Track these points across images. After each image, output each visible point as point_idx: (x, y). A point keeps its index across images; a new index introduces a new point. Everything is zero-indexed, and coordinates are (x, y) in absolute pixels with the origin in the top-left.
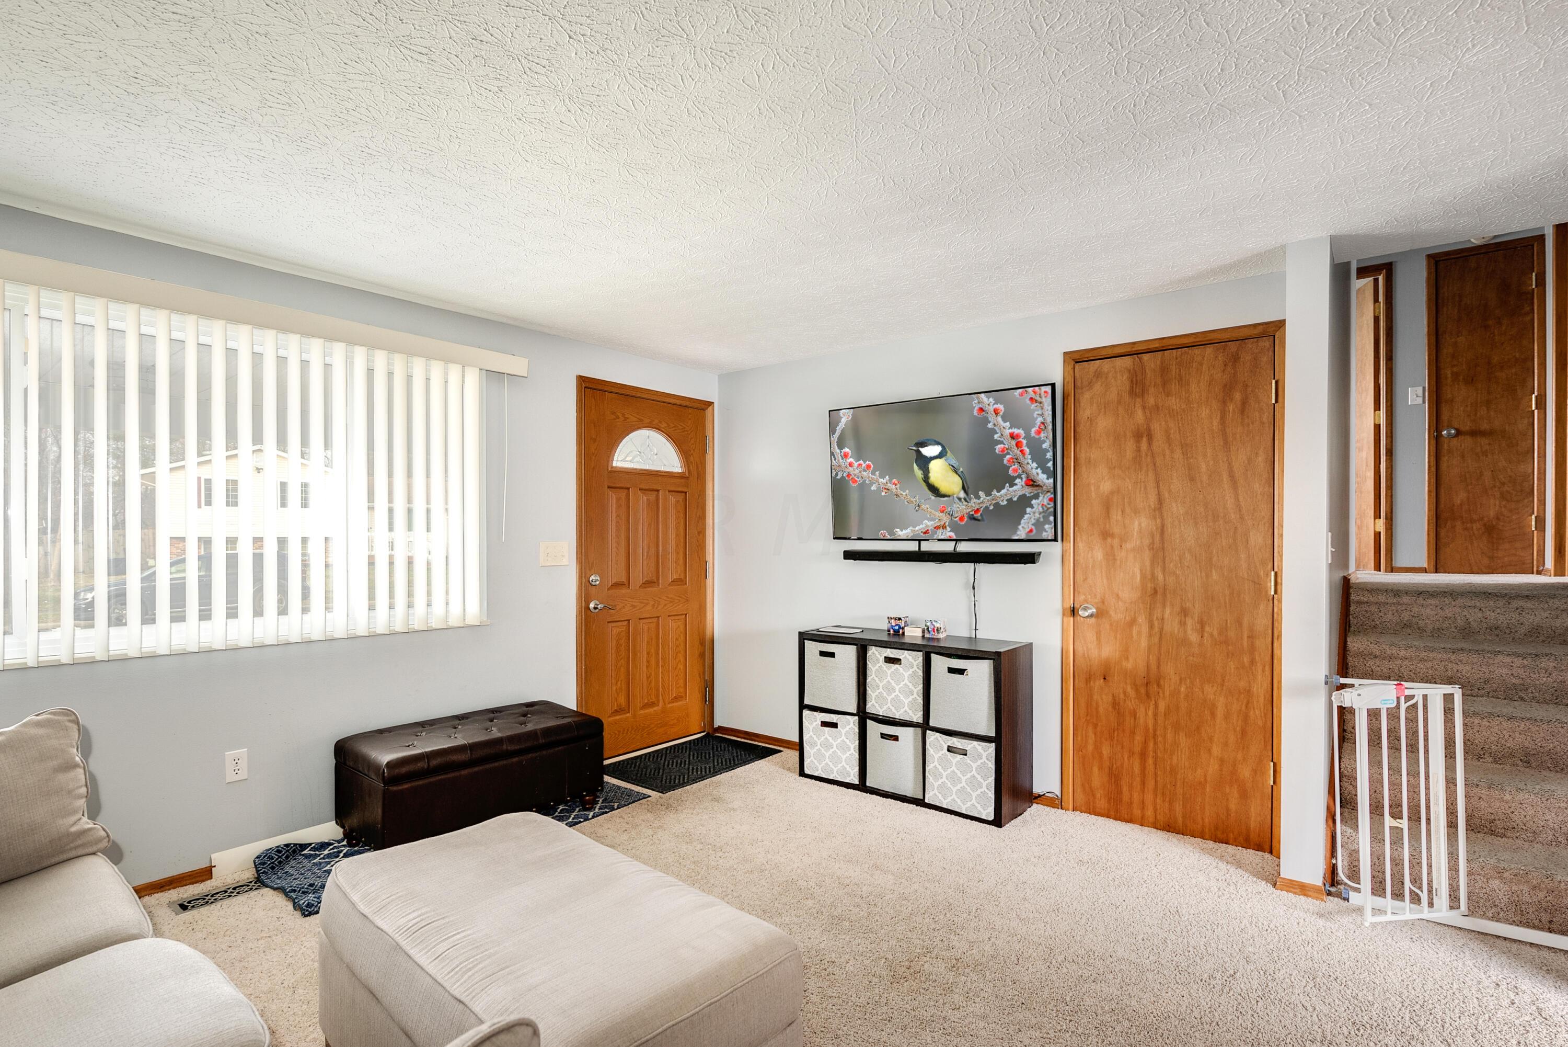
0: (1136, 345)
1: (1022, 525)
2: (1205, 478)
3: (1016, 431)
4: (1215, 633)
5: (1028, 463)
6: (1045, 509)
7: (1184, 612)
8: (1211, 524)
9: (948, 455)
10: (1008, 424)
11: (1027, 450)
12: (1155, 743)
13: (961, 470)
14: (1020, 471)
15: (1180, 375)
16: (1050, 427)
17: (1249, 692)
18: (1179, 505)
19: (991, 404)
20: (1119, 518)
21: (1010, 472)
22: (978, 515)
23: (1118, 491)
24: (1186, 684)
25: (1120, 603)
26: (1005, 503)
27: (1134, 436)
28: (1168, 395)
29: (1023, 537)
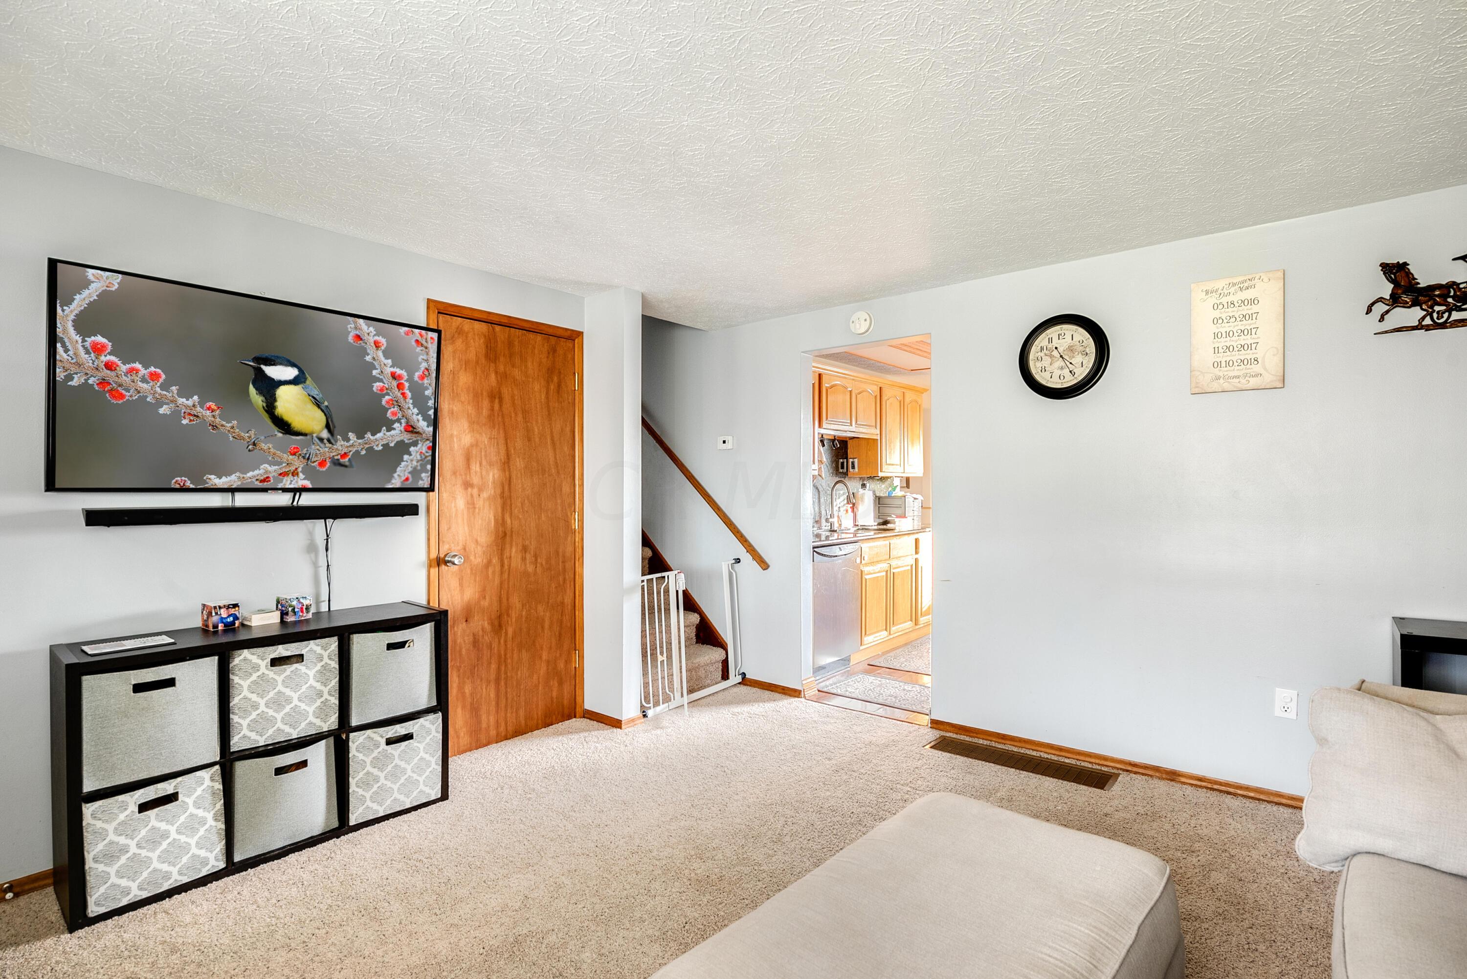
0: (491, 315)
1: (398, 473)
2: (537, 440)
3: (398, 371)
4: (544, 563)
5: (409, 408)
6: (424, 457)
7: (525, 549)
8: (541, 476)
9: (308, 382)
10: (389, 362)
11: (409, 394)
12: (506, 666)
13: (326, 403)
14: (400, 415)
15: (521, 351)
16: (434, 375)
17: (562, 603)
18: (521, 460)
19: (372, 334)
20: (478, 469)
21: (389, 414)
22: (345, 461)
23: (477, 445)
24: (526, 609)
25: (479, 547)
26: (380, 448)
27: (488, 396)
28: (513, 366)
29: (398, 485)
